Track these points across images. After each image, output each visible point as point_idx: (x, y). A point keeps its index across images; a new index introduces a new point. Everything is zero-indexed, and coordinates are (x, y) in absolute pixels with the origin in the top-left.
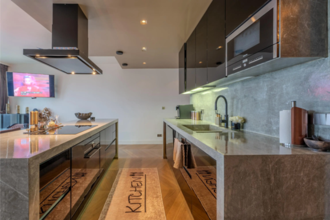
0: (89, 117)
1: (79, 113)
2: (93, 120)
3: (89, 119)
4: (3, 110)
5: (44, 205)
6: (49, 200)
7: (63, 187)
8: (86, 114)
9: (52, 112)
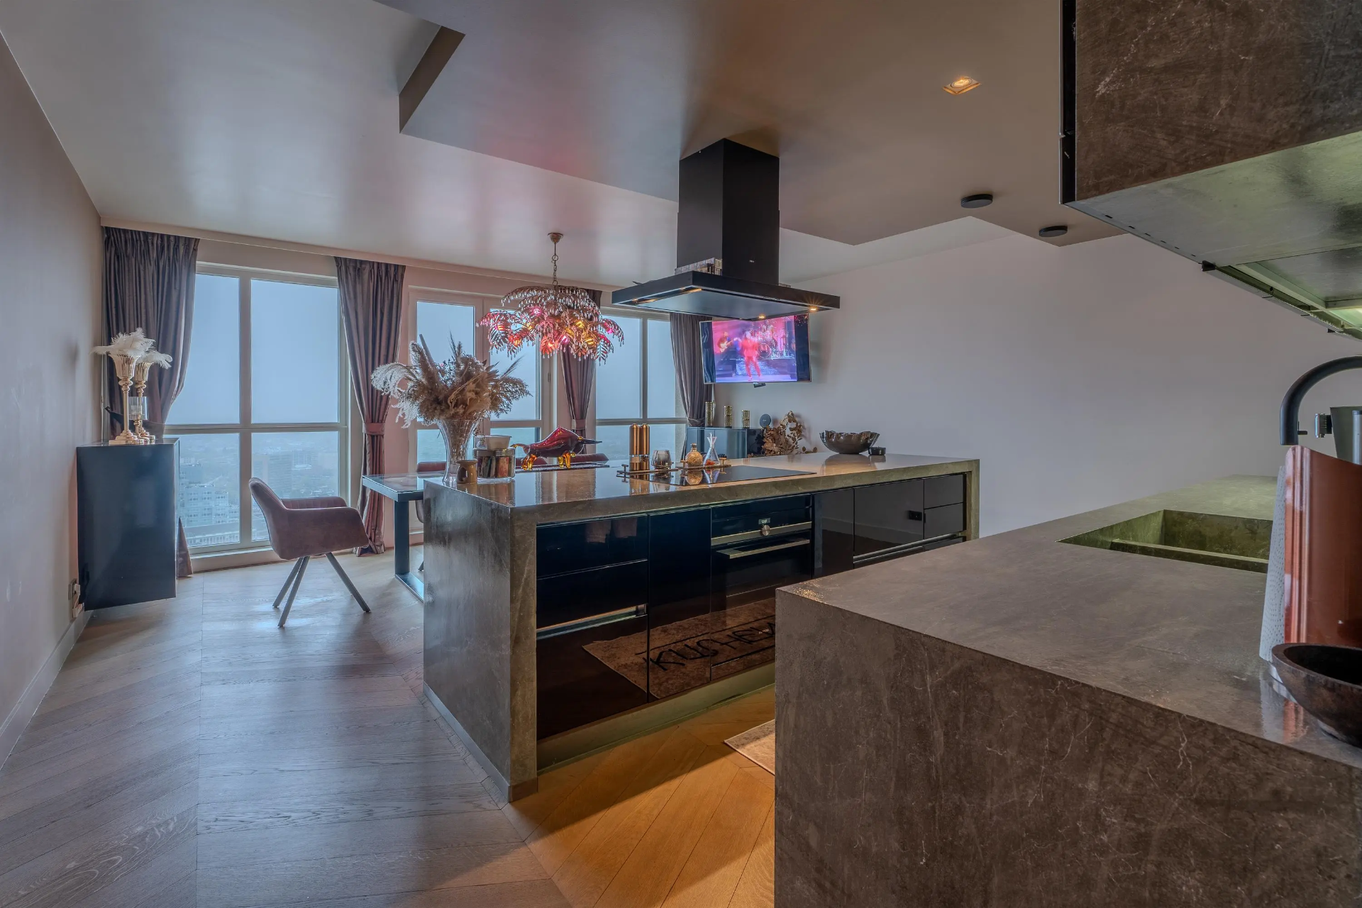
0: (866, 446)
1: (827, 432)
2: (880, 457)
3: (866, 453)
4: (700, 417)
5: (670, 650)
6: (686, 645)
7: (734, 633)
8: (849, 436)
9: (806, 426)
